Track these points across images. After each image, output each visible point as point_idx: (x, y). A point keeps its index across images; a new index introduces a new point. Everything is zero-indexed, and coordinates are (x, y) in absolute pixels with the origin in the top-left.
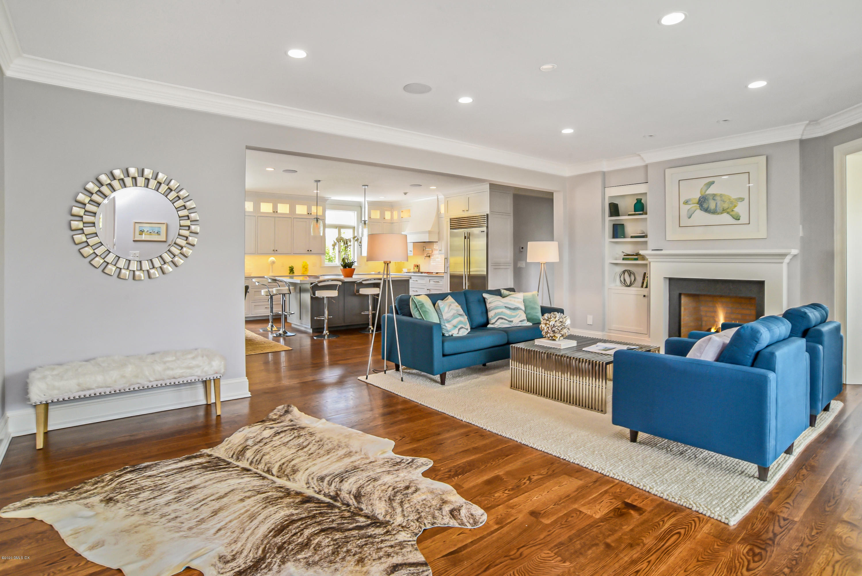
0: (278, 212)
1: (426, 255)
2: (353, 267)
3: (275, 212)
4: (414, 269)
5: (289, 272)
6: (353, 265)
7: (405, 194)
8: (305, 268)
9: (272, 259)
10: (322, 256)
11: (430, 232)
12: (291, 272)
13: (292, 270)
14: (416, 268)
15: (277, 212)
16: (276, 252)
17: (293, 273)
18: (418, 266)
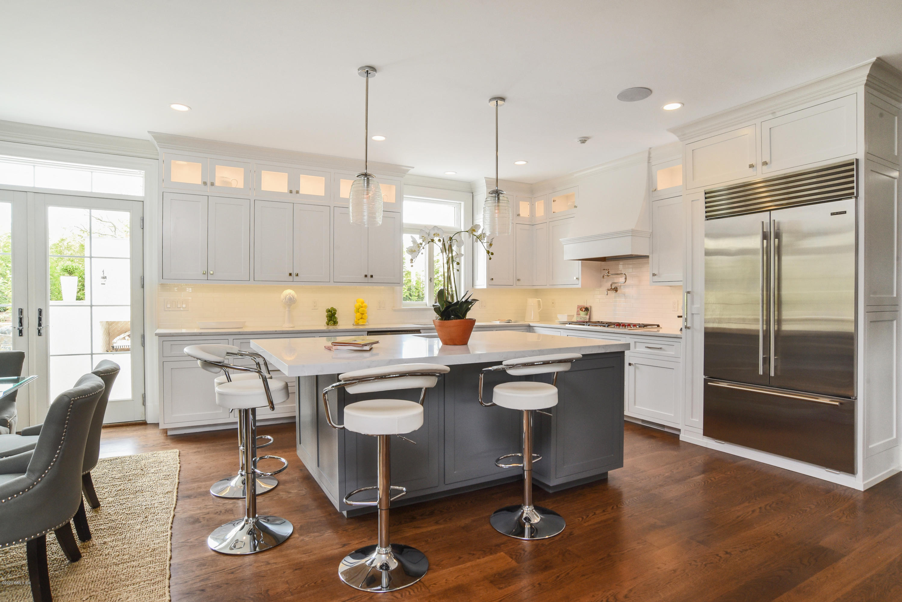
0: (301, 192)
1: (610, 288)
2: (469, 315)
3: (294, 191)
4: (578, 314)
5: (325, 320)
6: (468, 309)
7: (583, 141)
8: (361, 312)
9: (289, 292)
10: (397, 288)
11: (634, 233)
12: (329, 321)
13: (332, 316)
14: (582, 313)
15: (297, 192)
16: (296, 279)
17: (335, 323)
18: (587, 309)
